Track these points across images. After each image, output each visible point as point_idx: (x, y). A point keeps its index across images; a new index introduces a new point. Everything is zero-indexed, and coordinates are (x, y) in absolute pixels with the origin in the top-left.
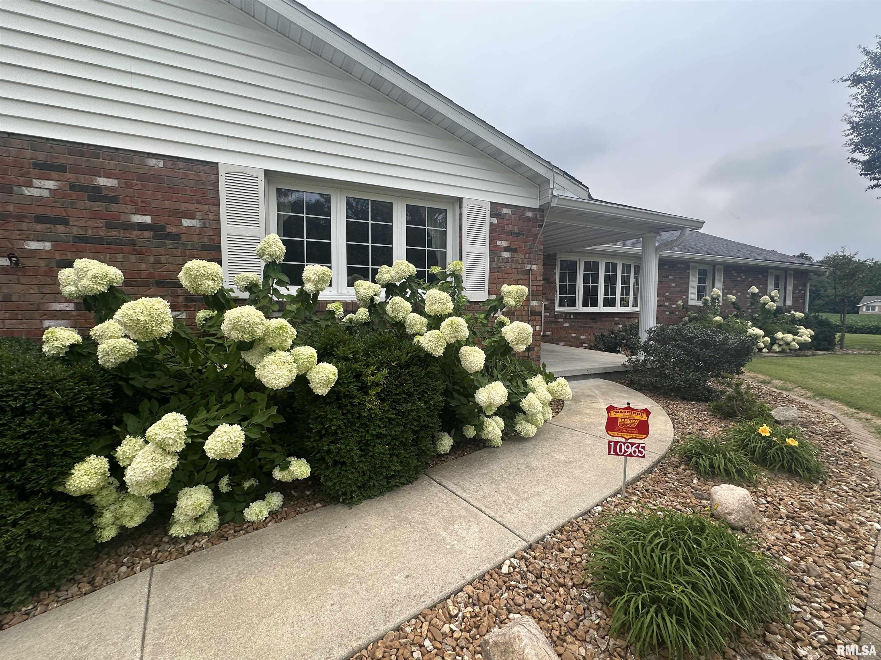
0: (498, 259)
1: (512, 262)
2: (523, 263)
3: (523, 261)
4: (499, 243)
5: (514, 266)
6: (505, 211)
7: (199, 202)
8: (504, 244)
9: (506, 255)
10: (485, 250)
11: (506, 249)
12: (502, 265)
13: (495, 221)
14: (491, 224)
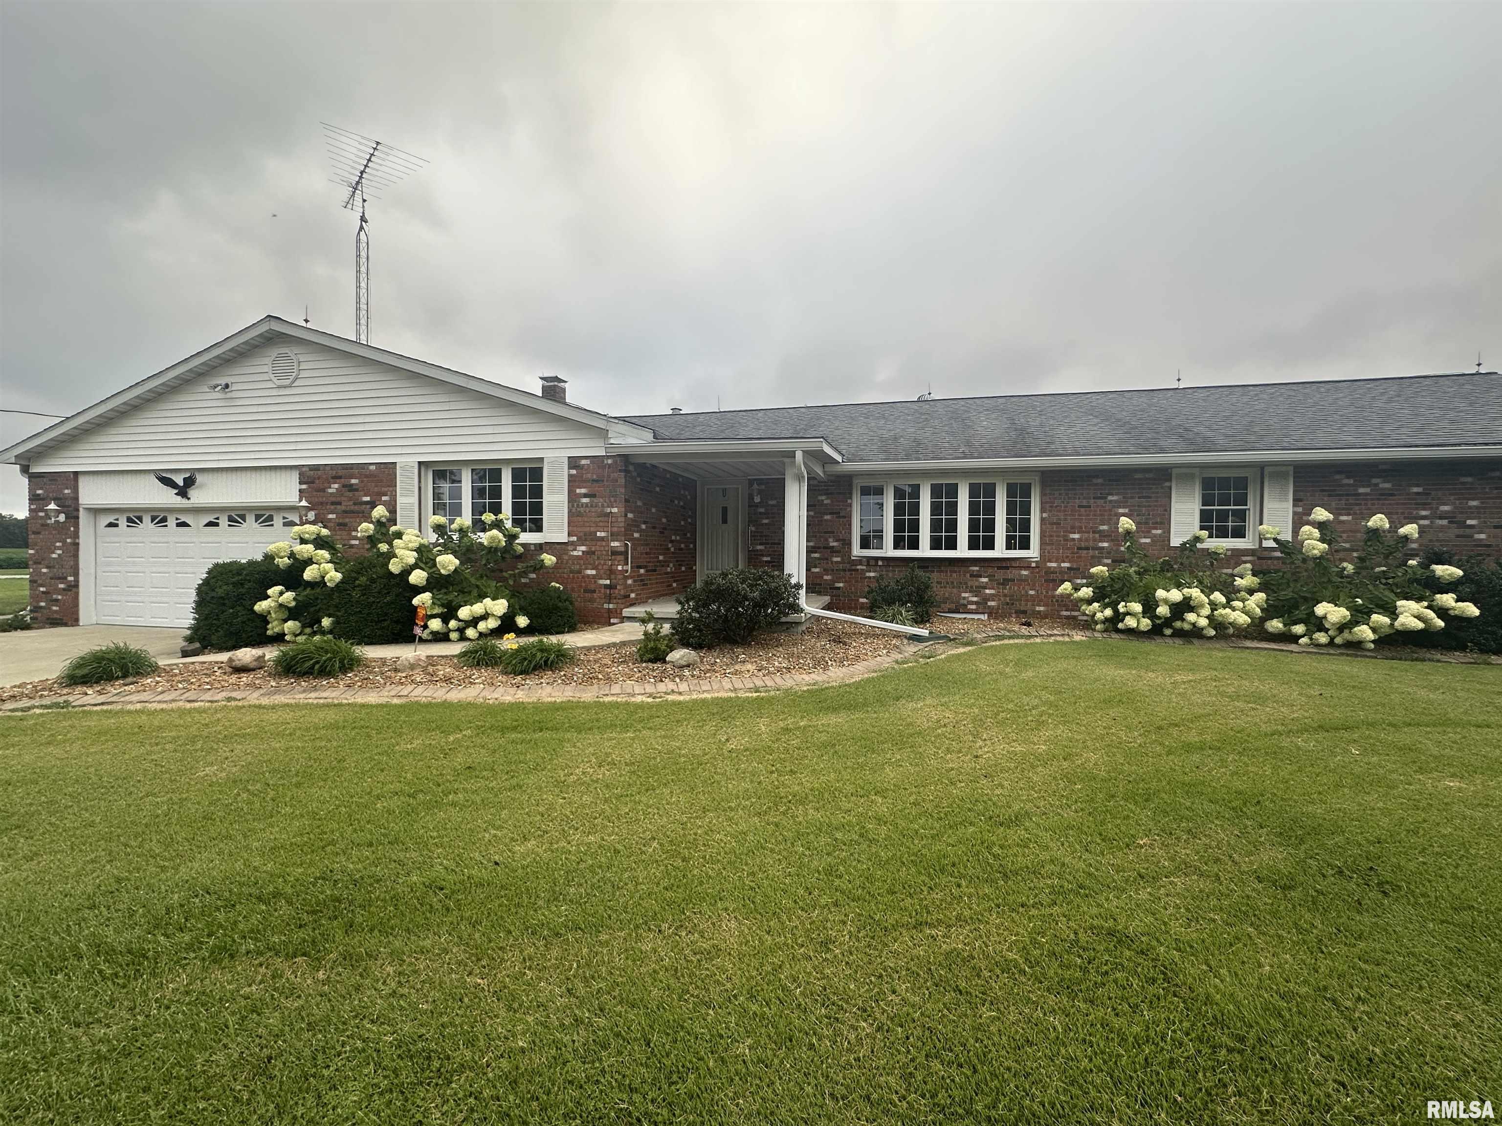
0: (578, 505)
1: (592, 506)
2: (603, 506)
3: (603, 505)
4: (578, 491)
5: (593, 510)
6: (583, 462)
7: (389, 486)
8: (583, 491)
9: (585, 500)
10: (564, 498)
11: (585, 496)
12: (582, 510)
13: (574, 472)
14: (570, 476)
